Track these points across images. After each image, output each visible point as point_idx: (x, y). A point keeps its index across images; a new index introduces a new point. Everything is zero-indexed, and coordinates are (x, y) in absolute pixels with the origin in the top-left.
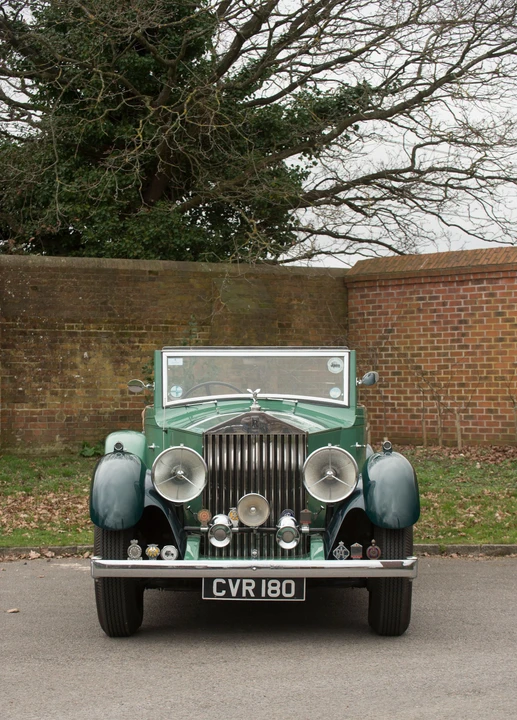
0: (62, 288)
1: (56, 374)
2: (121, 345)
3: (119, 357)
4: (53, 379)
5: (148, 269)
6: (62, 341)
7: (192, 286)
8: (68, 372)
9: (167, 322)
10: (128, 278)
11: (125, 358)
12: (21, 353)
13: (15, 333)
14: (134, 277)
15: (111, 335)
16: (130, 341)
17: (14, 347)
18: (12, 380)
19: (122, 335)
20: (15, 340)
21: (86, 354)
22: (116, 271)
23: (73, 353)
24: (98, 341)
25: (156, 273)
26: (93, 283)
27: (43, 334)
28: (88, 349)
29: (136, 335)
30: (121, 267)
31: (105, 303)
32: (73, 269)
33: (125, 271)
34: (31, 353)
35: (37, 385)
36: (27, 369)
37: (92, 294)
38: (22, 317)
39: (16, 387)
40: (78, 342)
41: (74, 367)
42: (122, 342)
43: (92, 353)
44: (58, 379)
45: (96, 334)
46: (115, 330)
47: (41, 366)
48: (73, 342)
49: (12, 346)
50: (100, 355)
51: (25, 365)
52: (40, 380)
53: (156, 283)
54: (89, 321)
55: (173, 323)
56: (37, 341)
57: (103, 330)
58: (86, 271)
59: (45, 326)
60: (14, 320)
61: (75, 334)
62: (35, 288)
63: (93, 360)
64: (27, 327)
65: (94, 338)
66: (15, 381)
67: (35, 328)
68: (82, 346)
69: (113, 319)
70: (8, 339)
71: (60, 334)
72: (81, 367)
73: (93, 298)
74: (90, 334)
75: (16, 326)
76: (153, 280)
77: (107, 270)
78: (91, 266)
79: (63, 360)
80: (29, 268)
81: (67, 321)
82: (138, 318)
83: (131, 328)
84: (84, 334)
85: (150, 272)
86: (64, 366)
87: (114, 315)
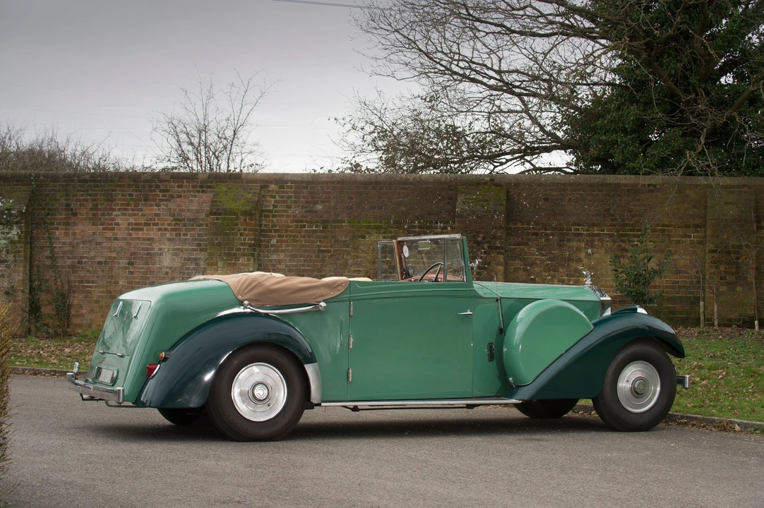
0: (570, 199)
1: (563, 266)
2: (621, 243)
3: (619, 253)
4: (561, 270)
5: (647, 183)
6: (569, 240)
7: (687, 196)
8: (574, 264)
9: (663, 225)
10: (628, 190)
11: (625, 254)
12: (533, 250)
13: (528, 234)
14: (634, 190)
15: (612, 235)
16: (629, 241)
17: (528, 245)
18: (525, 270)
19: (622, 235)
20: (529, 240)
21: (590, 251)
22: (618, 185)
23: (579, 250)
24: (602, 241)
25: (655, 186)
26: (597, 195)
27: (553, 234)
28: (592, 247)
29: (634, 236)
30: (624, 182)
31: (608, 210)
32: (580, 184)
33: (626, 185)
34: (542, 249)
35: (547, 274)
36: (538, 262)
37: (596, 204)
38: (535, 222)
39: (529, 275)
40: (583, 241)
41: (579, 260)
42: (623, 241)
43: (595, 250)
44: (564, 270)
45: (599, 235)
46: (616, 232)
47: (550, 259)
48: (579, 241)
49: (526, 244)
50: (602, 251)
51: (536, 259)
52: (549, 271)
53: (655, 194)
54: (593, 225)
55: (669, 226)
56: (548, 240)
57: (605, 232)
58: (591, 185)
59: (555, 229)
60: (528, 224)
61: (581, 235)
62: (546, 199)
63: (596, 255)
64: (539, 230)
65: (597, 238)
66: (527, 271)
67: (545, 230)
68: (586, 244)
69: (615, 223)
70: (522, 239)
71: (568, 234)
72: (586, 261)
73: (597, 206)
74: (594, 235)
75: (530, 228)
76: (653, 191)
77: (611, 184)
78: (596, 181)
79: (570, 255)
80: (542, 184)
81: (574, 224)
82: (637, 222)
83: (631, 230)
84: (589, 235)
85: (649, 185)
86: (570, 259)
87: (616, 220)
